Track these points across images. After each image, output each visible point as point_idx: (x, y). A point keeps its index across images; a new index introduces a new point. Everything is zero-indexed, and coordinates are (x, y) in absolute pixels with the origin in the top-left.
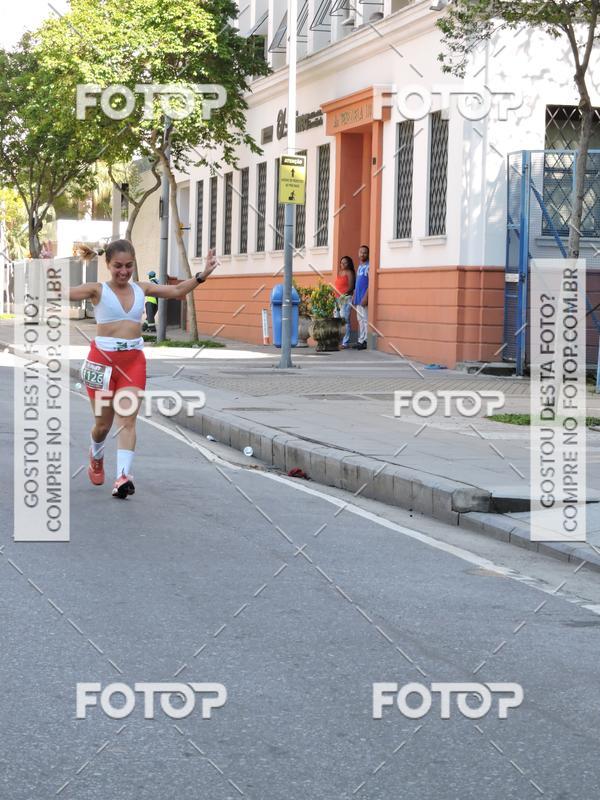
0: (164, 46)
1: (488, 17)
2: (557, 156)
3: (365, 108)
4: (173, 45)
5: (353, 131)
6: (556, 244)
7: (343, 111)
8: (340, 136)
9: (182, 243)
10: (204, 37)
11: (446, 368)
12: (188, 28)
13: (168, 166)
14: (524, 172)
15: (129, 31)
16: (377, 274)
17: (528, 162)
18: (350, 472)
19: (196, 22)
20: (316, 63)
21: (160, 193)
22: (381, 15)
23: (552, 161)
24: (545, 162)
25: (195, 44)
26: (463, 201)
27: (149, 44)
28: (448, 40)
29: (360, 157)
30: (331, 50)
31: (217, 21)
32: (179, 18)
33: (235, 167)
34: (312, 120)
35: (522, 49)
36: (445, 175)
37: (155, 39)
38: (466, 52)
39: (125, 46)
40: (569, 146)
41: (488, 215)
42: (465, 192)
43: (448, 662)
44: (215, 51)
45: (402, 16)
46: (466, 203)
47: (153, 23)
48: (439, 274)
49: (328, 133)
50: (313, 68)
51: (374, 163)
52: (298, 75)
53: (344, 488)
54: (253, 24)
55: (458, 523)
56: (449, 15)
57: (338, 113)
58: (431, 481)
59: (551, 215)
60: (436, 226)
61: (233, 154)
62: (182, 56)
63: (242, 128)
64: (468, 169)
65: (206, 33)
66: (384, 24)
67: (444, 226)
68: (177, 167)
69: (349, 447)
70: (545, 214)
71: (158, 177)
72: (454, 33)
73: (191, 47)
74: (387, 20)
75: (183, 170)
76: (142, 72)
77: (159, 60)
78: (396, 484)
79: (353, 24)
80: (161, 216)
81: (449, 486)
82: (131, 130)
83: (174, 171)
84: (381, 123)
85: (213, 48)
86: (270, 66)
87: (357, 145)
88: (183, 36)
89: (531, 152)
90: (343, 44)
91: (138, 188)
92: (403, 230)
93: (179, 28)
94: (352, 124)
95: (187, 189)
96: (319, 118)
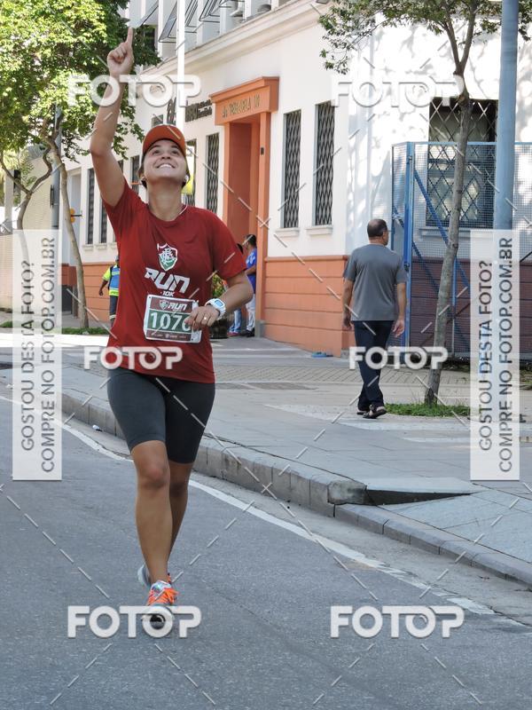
0: (54, 36)
1: (371, 14)
2: (440, 148)
3: (252, 99)
4: (63, 35)
5: (242, 121)
6: (439, 234)
7: (232, 102)
8: (228, 125)
9: (72, 231)
10: (94, 28)
11: (332, 356)
12: (78, 18)
13: (59, 155)
14: (408, 163)
15: (19, 21)
16: (265, 263)
17: (412, 154)
18: (230, 463)
19: (86, 13)
20: (205, 54)
21: (51, 181)
22: (269, 7)
23: (436, 153)
24: (429, 153)
25: (85, 34)
26: (348, 193)
27: (39, 35)
28: (330, 36)
29: (249, 147)
30: (219, 41)
31: (106, 12)
32: (69, 8)
33: (123, 156)
34: (202, 110)
35: (406, 46)
36: (331, 166)
37: (46, 29)
38: (348, 48)
39: (16, 35)
40: (452, 138)
41: (373, 208)
42: (350, 185)
43: (312, 657)
44: (104, 42)
45: (289, 8)
46: (351, 197)
47: (44, 14)
48: (325, 263)
49: (217, 124)
50: (201, 59)
51: (262, 153)
52: (186, 66)
53: (224, 478)
54: (143, 14)
55: (333, 515)
56: (331, 12)
57: (227, 104)
58: (308, 473)
59: (434, 207)
60: (323, 215)
61: (123, 144)
62: (72, 46)
63: (132, 117)
64: (353, 164)
65: (96, 23)
66: (272, 16)
67: (330, 215)
68: (67, 155)
69: (231, 438)
70: (429, 204)
71: (49, 165)
72: (337, 29)
73: (81, 38)
74: (274, 12)
75: (73, 159)
76: (33, 62)
77: (49, 50)
78: (275, 475)
79: (242, 16)
80: (52, 204)
81: (326, 478)
82: (21, 119)
83: (66, 160)
84: (269, 115)
85: (103, 39)
86: (159, 56)
87: (245, 135)
88: (73, 26)
89: (415, 144)
90: (231, 35)
91: (29, 176)
92: (290, 219)
93: (69, 19)
94: (241, 114)
95: (78, 177)
96: (208, 108)
